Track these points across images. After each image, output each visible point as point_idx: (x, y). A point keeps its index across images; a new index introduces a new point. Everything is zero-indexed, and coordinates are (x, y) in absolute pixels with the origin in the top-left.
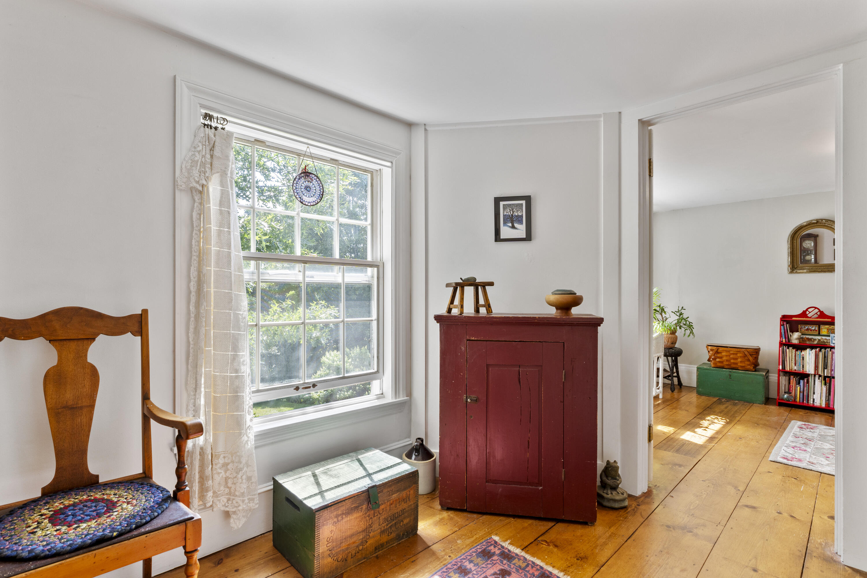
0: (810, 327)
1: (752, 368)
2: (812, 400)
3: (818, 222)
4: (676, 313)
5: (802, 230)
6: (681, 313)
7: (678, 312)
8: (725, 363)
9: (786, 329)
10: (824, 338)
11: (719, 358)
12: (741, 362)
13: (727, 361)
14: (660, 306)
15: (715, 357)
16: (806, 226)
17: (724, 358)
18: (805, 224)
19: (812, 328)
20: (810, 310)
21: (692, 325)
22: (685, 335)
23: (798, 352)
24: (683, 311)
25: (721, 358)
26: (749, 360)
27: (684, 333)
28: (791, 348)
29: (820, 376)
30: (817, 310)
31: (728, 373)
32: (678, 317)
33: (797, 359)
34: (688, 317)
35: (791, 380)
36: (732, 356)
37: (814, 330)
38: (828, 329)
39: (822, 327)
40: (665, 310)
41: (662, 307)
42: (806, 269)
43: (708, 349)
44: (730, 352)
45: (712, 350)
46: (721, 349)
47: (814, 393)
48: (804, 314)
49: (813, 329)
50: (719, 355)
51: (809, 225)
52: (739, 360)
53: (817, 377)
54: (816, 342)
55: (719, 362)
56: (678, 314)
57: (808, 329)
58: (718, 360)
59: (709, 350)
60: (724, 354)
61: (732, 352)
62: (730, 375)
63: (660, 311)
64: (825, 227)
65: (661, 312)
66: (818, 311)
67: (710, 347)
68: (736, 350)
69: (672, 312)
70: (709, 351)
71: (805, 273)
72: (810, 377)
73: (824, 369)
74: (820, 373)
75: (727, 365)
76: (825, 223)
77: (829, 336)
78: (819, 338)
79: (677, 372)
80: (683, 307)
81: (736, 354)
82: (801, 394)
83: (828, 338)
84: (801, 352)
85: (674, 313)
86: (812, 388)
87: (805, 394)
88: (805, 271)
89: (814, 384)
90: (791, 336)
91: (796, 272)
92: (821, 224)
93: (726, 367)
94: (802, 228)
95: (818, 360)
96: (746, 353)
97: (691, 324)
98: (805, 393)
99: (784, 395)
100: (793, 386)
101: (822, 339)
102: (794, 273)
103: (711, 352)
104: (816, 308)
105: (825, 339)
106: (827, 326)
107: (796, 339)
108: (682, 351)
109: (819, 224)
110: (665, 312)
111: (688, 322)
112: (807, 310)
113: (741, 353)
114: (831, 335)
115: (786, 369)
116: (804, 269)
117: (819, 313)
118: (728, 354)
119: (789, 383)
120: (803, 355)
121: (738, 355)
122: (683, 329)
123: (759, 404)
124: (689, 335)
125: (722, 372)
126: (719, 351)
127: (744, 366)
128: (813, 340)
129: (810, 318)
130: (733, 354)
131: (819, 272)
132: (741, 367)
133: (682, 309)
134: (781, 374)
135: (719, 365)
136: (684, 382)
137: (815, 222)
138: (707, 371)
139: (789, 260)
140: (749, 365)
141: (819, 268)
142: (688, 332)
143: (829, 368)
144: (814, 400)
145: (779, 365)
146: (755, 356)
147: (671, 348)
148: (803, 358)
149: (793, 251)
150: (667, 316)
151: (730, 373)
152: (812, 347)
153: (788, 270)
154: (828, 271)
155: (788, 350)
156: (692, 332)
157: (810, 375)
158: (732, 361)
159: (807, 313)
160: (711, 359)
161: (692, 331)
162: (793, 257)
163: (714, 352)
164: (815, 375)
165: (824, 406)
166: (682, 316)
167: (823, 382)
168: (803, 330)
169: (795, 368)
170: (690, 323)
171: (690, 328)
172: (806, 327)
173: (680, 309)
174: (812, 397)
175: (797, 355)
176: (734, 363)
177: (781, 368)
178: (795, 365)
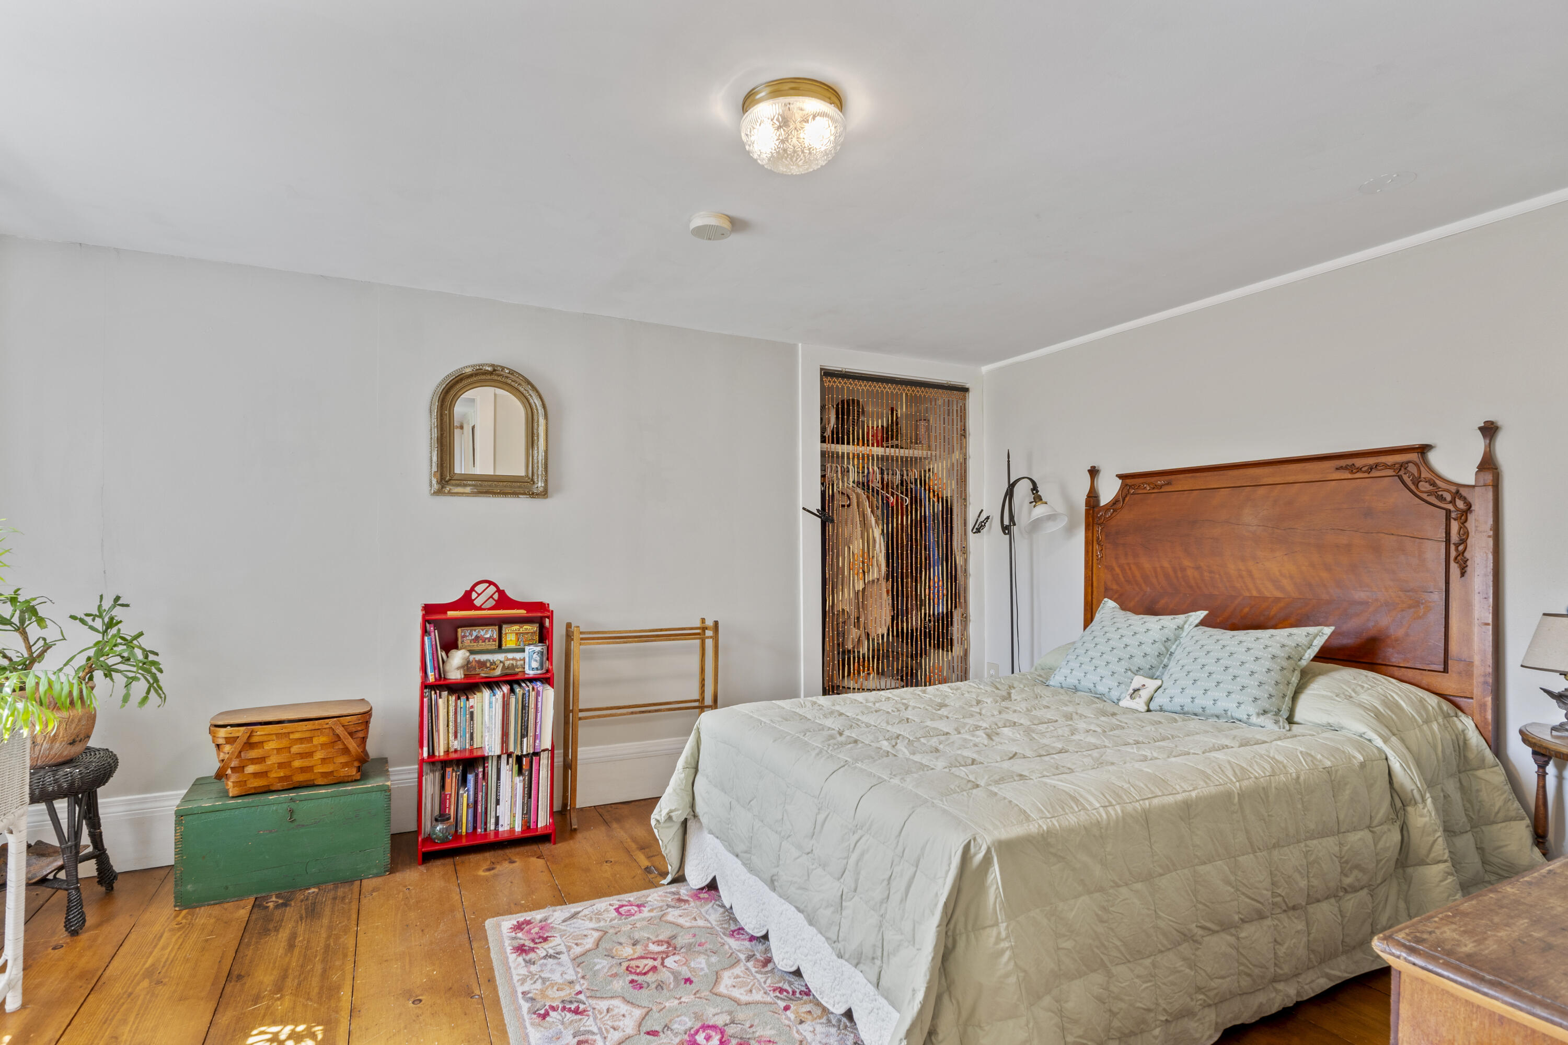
0: (482, 633)
1: (353, 771)
2: (493, 820)
3: (495, 370)
4: (89, 620)
5: (461, 385)
6: (112, 619)
7: (100, 616)
8: (273, 775)
9: (434, 643)
10: (510, 656)
11: (253, 761)
12: (324, 760)
13: (281, 765)
14: (13, 600)
15: (241, 761)
16: (471, 376)
17: (273, 760)
18: (468, 370)
19: (486, 633)
20: (479, 589)
21: (154, 663)
22: (126, 699)
23: (462, 702)
24: (118, 613)
25: (261, 760)
26: (346, 751)
27: (124, 691)
28: (445, 694)
29: (509, 755)
30: (492, 589)
31: (285, 806)
32: (99, 637)
33: (459, 721)
34: (141, 634)
35: (448, 781)
36: (295, 749)
37: (489, 639)
38: (517, 634)
39: (506, 629)
40: (42, 611)
41: (27, 601)
42: (469, 485)
43: (214, 737)
44: (292, 736)
45: (230, 740)
46: (260, 731)
47: (498, 802)
48: (466, 601)
49: (488, 636)
50: (253, 754)
51: (476, 375)
52: (319, 755)
53: (504, 757)
54: (498, 672)
55: (255, 775)
56: (98, 624)
57: (477, 639)
58: (250, 769)
59: (221, 741)
60: (271, 745)
61: (297, 736)
62: (291, 812)
63: (16, 620)
64: (507, 387)
65: (22, 621)
66: (495, 589)
67: (222, 733)
68: (310, 725)
69: (73, 617)
70: (218, 746)
71: (467, 494)
72: (490, 762)
73: (523, 736)
74: (511, 749)
75: (281, 779)
76: (507, 377)
77: (523, 651)
78: (500, 657)
79: (97, 839)
80: (117, 598)
81: (310, 739)
82: (471, 811)
83: (518, 656)
84: (468, 699)
85: (82, 621)
86: (494, 790)
87: (479, 810)
88: (468, 490)
89: (498, 778)
90: (443, 662)
91: (450, 493)
92: (499, 378)
93: (279, 786)
94: (461, 380)
95: (508, 716)
96: (340, 731)
97: (151, 657)
98: (479, 807)
99: (433, 827)
100: (450, 795)
101: (508, 659)
102: (444, 494)
103: (227, 748)
104: (491, 583)
105: (513, 659)
106: (516, 627)
107: (458, 668)
108: (116, 761)
109: (496, 378)
110: (41, 621)
111: (139, 654)
112: (473, 589)
113: (322, 734)
114: (527, 648)
115: (437, 754)
116: (465, 486)
117: (496, 596)
118: (284, 743)
119: (443, 787)
120: (472, 707)
121: (316, 741)
122: (119, 678)
123: (377, 875)
124: (145, 699)
125: (266, 808)
126: (255, 739)
127: (332, 772)
128: (488, 665)
129: (480, 608)
130: (301, 740)
131: (494, 494)
132: (324, 775)
133: (114, 606)
134: (426, 768)
135: (256, 784)
136: (120, 861)
137: (489, 369)
138: (213, 817)
139: (435, 459)
140: (345, 765)
141: (496, 486)
142: (140, 687)
143: (531, 733)
144: (497, 818)
145: (421, 746)
146: (361, 735)
147: (69, 762)
148: (472, 714)
149: (442, 435)
150: (51, 633)
151: (292, 805)
152: (492, 684)
153: (431, 485)
154: (511, 494)
155: (440, 701)
156: (155, 685)
157: (490, 758)
158: (297, 764)
159: (474, 595)
160: (229, 772)
161: (156, 680)
162: (442, 450)
163: (238, 745)
164: (499, 757)
165: (518, 829)
166: (114, 631)
167: (516, 768)
168: (467, 641)
169: (455, 745)
170: (146, 654)
171: (149, 672)
172: (475, 634)
173: (106, 605)
174: (493, 814)
175: (459, 709)
176: (303, 770)
177: (425, 755)
178: (456, 737)
